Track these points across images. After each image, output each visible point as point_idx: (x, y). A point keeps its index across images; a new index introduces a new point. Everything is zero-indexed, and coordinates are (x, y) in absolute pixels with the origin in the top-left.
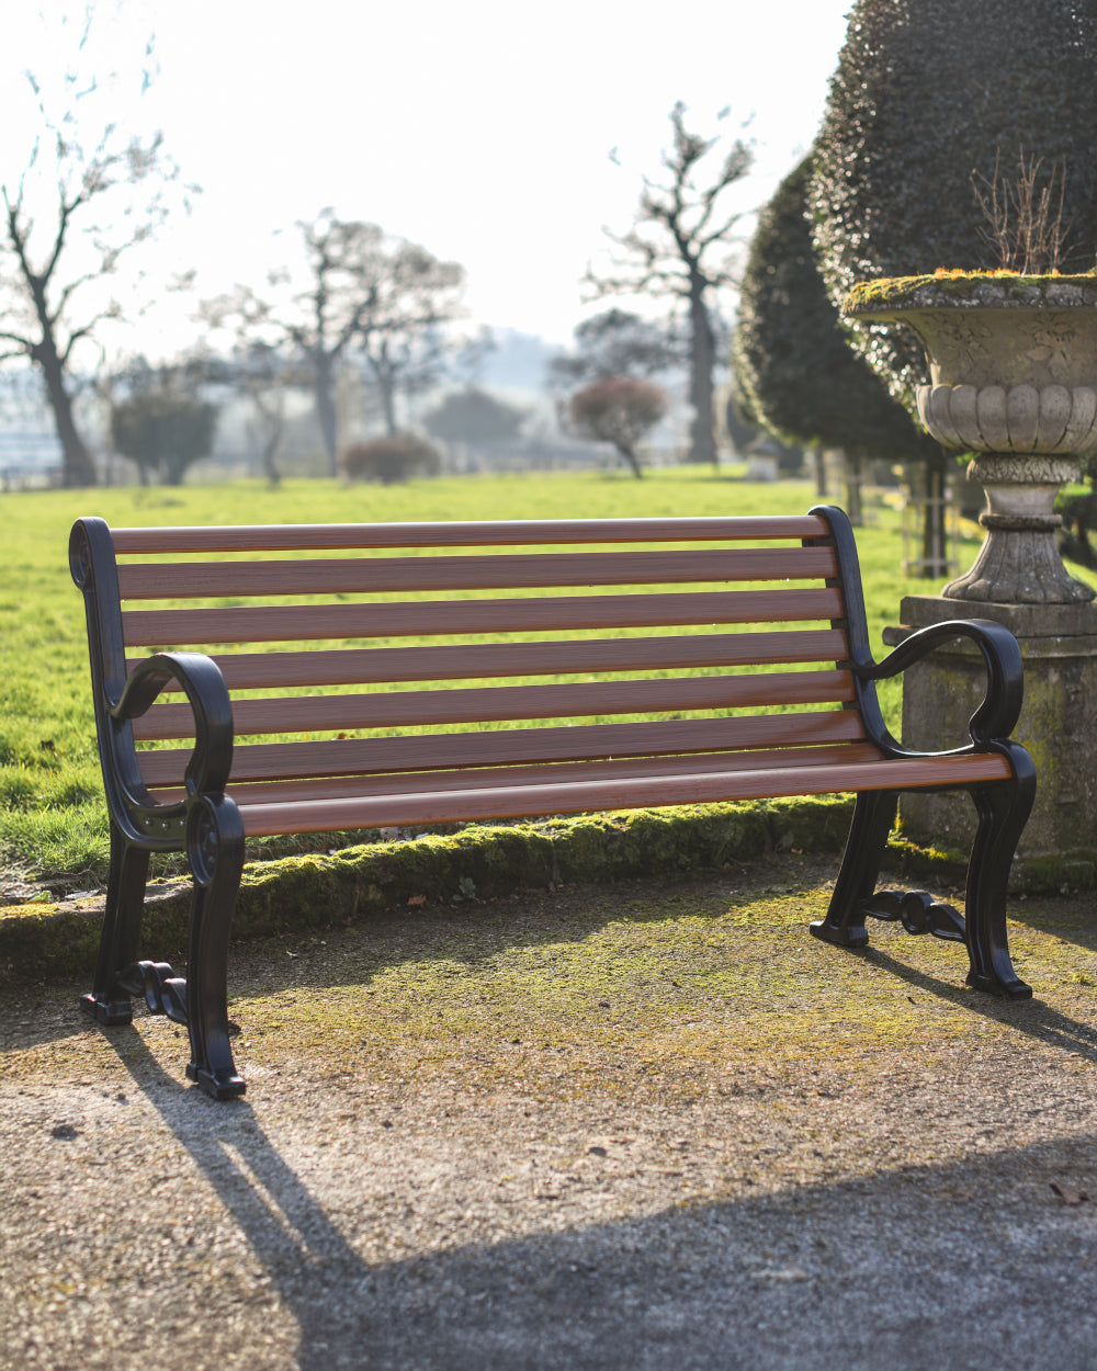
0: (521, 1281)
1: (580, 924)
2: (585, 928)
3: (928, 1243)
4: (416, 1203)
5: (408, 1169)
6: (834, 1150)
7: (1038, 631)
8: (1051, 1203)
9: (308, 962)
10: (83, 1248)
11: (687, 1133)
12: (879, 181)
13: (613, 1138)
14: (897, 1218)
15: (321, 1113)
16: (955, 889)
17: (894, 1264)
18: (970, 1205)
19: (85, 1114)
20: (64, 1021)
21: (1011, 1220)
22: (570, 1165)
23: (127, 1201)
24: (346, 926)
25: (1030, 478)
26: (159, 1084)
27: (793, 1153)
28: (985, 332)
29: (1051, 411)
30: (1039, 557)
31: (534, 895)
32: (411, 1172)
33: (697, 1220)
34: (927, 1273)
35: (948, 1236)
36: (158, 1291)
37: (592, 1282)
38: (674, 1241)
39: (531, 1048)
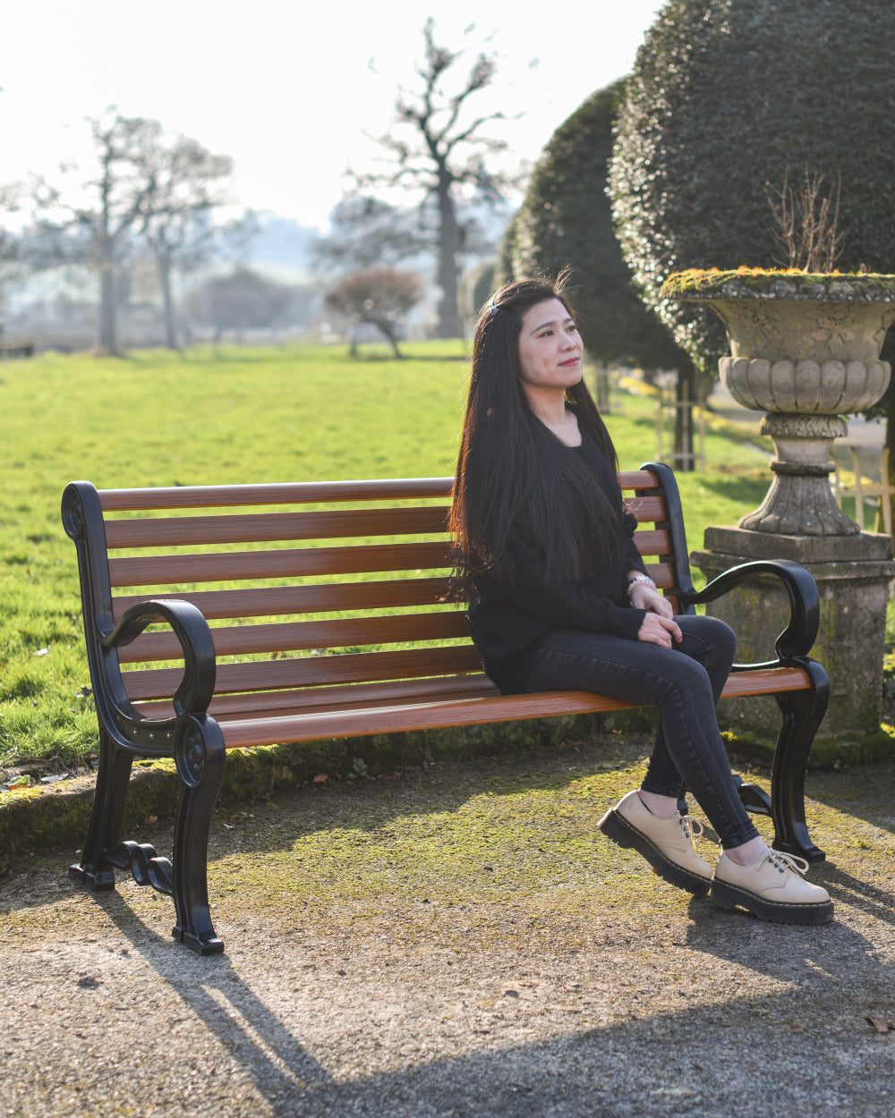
0: (477, 1100)
1: (451, 797)
2: (459, 801)
3: (779, 1065)
4: (380, 1038)
5: (367, 1010)
6: (694, 991)
7: (818, 558)
8: (866, 1032)
9: (243, 833)
10: (131, 1078)
11: (577, 978)
12: (674, 170)
13: (521, 982)
14: (752, 1045)
15: (287, 964)
16: (750, 765)
17: (756, 1082)
18: (805, 1034)
19: (99, 966)
20: (60, 887)
21: (838, 1046)
22: (493, 1005)
23: (155, 1040)
24: (267, 801)
25: (811, 434)
26: (151, 940)
27: (663, 994)
28: (777, 316)
29: (830, 382)
30: (818, 497)
31: (413, 772)
32: (370, 1012)
33: (600, 1049)
34: (782, 1089)
35: (792, 1060)
36: (199, 1112)
37: (531, 1100)
38: (586, 1066)
39: (439, 906)
